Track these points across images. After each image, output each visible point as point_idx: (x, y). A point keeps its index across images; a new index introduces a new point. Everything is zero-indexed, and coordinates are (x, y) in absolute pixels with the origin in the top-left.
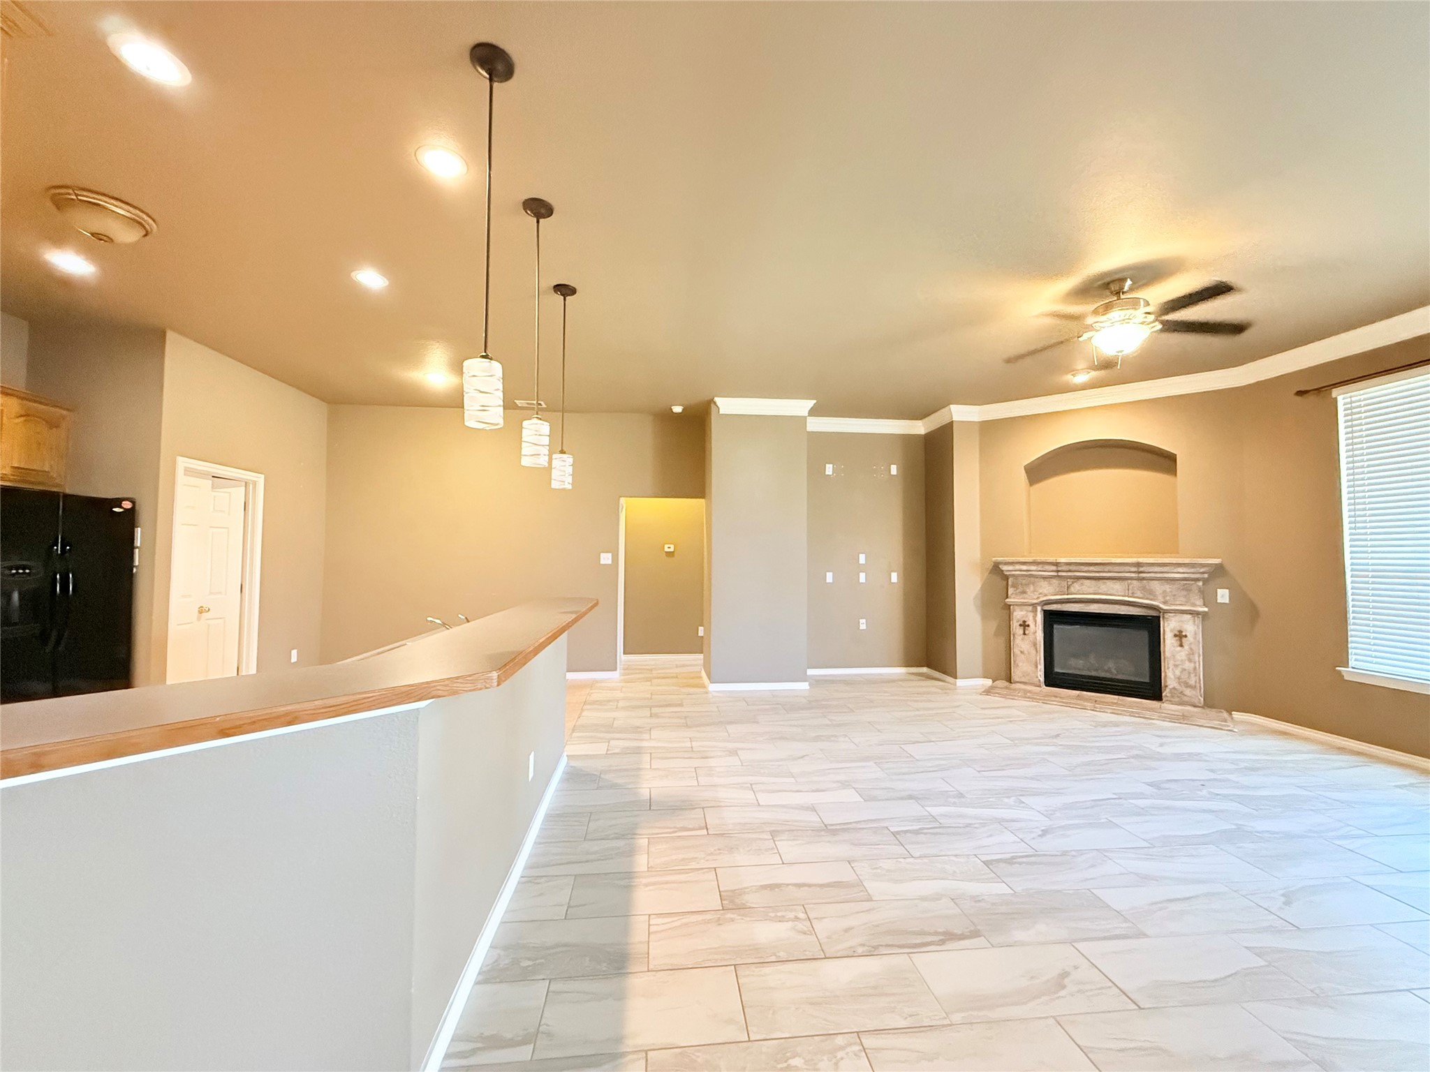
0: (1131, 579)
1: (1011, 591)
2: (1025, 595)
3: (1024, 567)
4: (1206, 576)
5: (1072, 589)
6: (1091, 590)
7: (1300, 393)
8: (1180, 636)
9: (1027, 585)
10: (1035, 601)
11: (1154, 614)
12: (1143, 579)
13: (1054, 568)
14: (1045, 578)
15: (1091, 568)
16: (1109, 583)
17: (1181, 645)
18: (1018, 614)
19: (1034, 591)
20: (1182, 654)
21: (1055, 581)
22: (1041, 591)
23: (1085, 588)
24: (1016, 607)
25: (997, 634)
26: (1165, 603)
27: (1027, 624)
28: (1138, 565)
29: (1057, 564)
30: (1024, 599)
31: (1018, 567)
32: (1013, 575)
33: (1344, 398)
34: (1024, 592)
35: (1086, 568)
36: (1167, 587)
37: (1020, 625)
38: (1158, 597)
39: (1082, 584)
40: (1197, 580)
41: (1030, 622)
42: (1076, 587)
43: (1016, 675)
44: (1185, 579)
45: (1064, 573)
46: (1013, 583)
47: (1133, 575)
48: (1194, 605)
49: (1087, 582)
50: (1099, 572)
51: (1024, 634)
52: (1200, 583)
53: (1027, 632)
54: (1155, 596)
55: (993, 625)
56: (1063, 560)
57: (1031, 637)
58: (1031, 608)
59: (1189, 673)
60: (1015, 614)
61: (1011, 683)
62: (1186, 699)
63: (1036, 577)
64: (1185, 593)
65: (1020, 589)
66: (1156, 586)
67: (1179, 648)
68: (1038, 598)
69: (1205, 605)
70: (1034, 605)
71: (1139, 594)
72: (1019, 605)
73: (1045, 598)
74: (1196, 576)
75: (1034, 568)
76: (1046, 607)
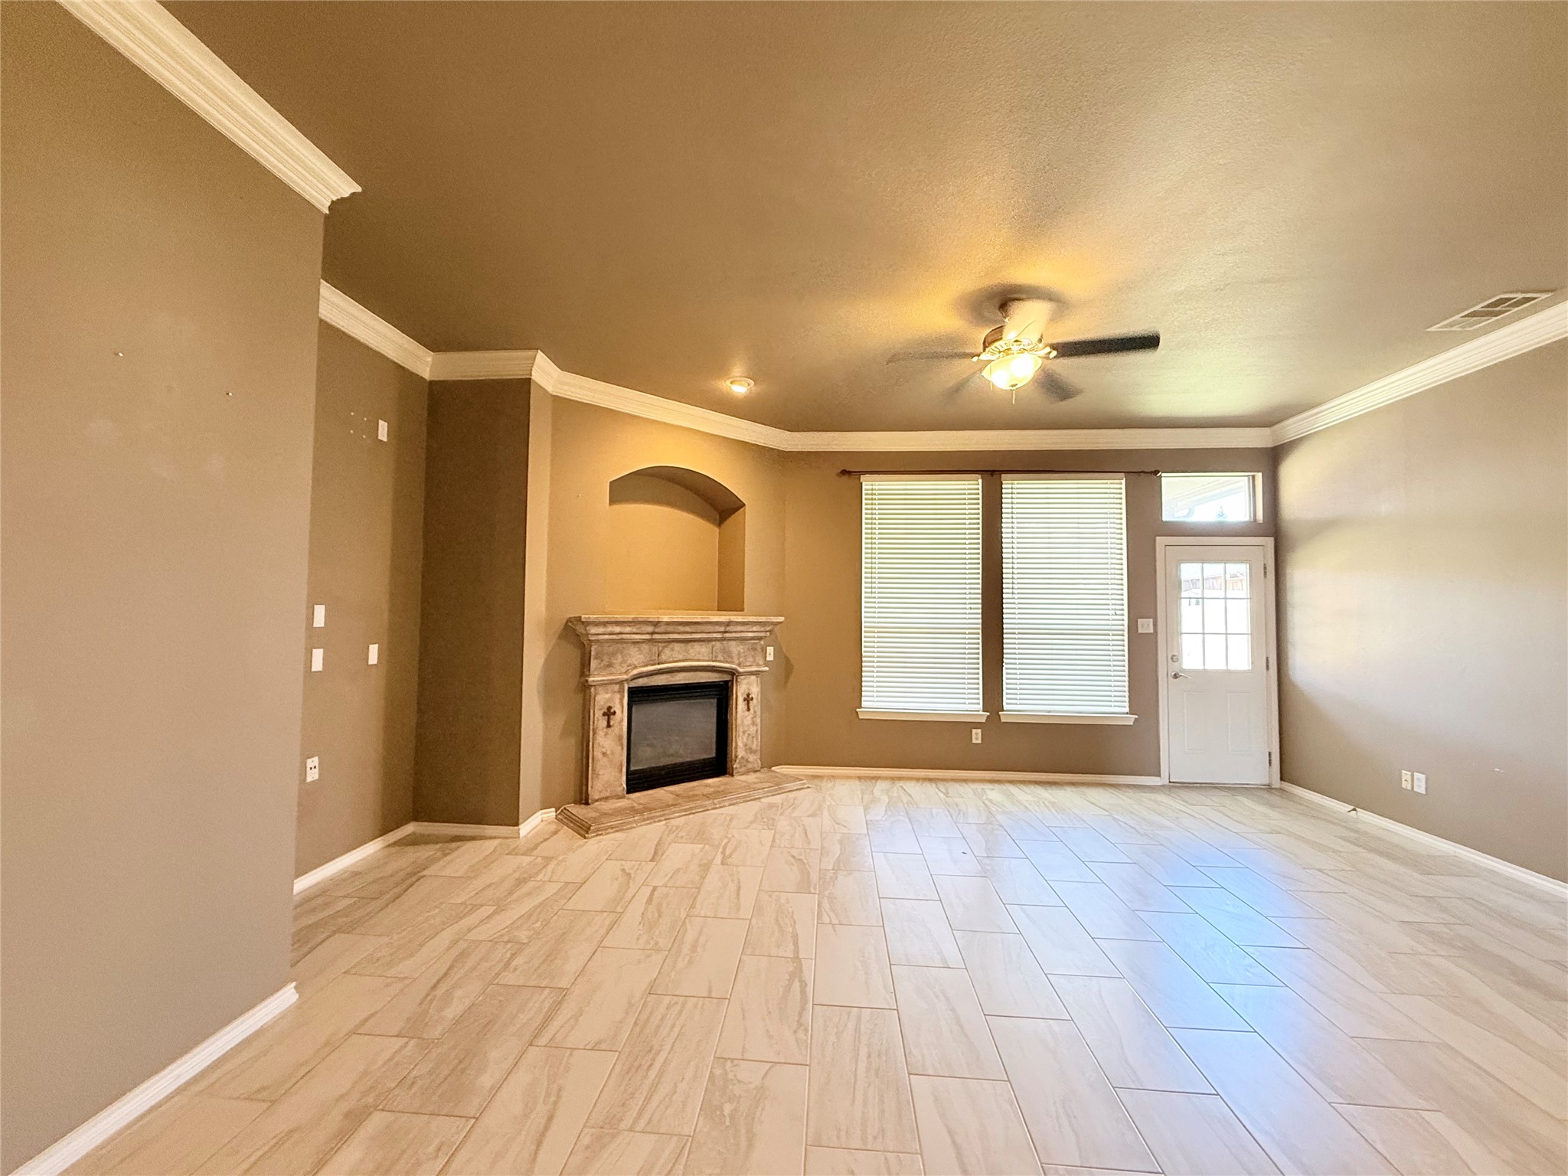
0: (716, 640)
1: (594, 663)
2: (612, 670)
3: (617, 629)
4: (768, 634)
5: (663, 657)
6: (681, 657)
7: (842, 473)
8: (748, 699)
9: (614, 654)
10: (625, 677)
11: (727, 678)
12: (725, 640)
13: (650, 629)
14: (635, 643)
15: (688, 629)
16: (697, 646)
17: (749, 710)
18: (602, 699)
19: (624, 661)
20: (749, 716)
21: (645, 647)
22: (629, 662)
23: (676, 655)
24: (600, 689)
25: (565, 734)
26: (739, 665)
27: (612, 711)
28: (729, 623)
29: (656, 624)
30: (611, 674)
31: (610, 629)
32: (597, 641)
34: (610, 665)
35: (681, 629)
36: (740, 648)
37: (604, 714)
38: (737, 657)
39: (673, 649)
40: (759, 638)
41: (617, 708)
42: (667, 654)
43: (594, 793)
44: (753, 638)
45: (658, 635)
46: (597, 653)
47: (719, 636)
48: (759, 665)
49: (677, 646)
51: (609, 726)
52: (760, 642)
53: (612, 723)
54: (732, 658)
55: (560, 720)
56: (666, 618)
57: (615, 730)
58: (616, 687)
59: (753, 737)
60: (598, 698)
61: (587, 803)
62: (750, 766)
63: (622, 641)
64: (752, 653)
65: (605, 663)
66: (735, 648)
67: (747, 713)
68: (626, 672)
69: (764, 665)
70: (621, 683)
71: (720, 658)
72: (605, 684)
73: (635, 672)
74: (762, 634)
75: (628, 629)
76: (633, 684)
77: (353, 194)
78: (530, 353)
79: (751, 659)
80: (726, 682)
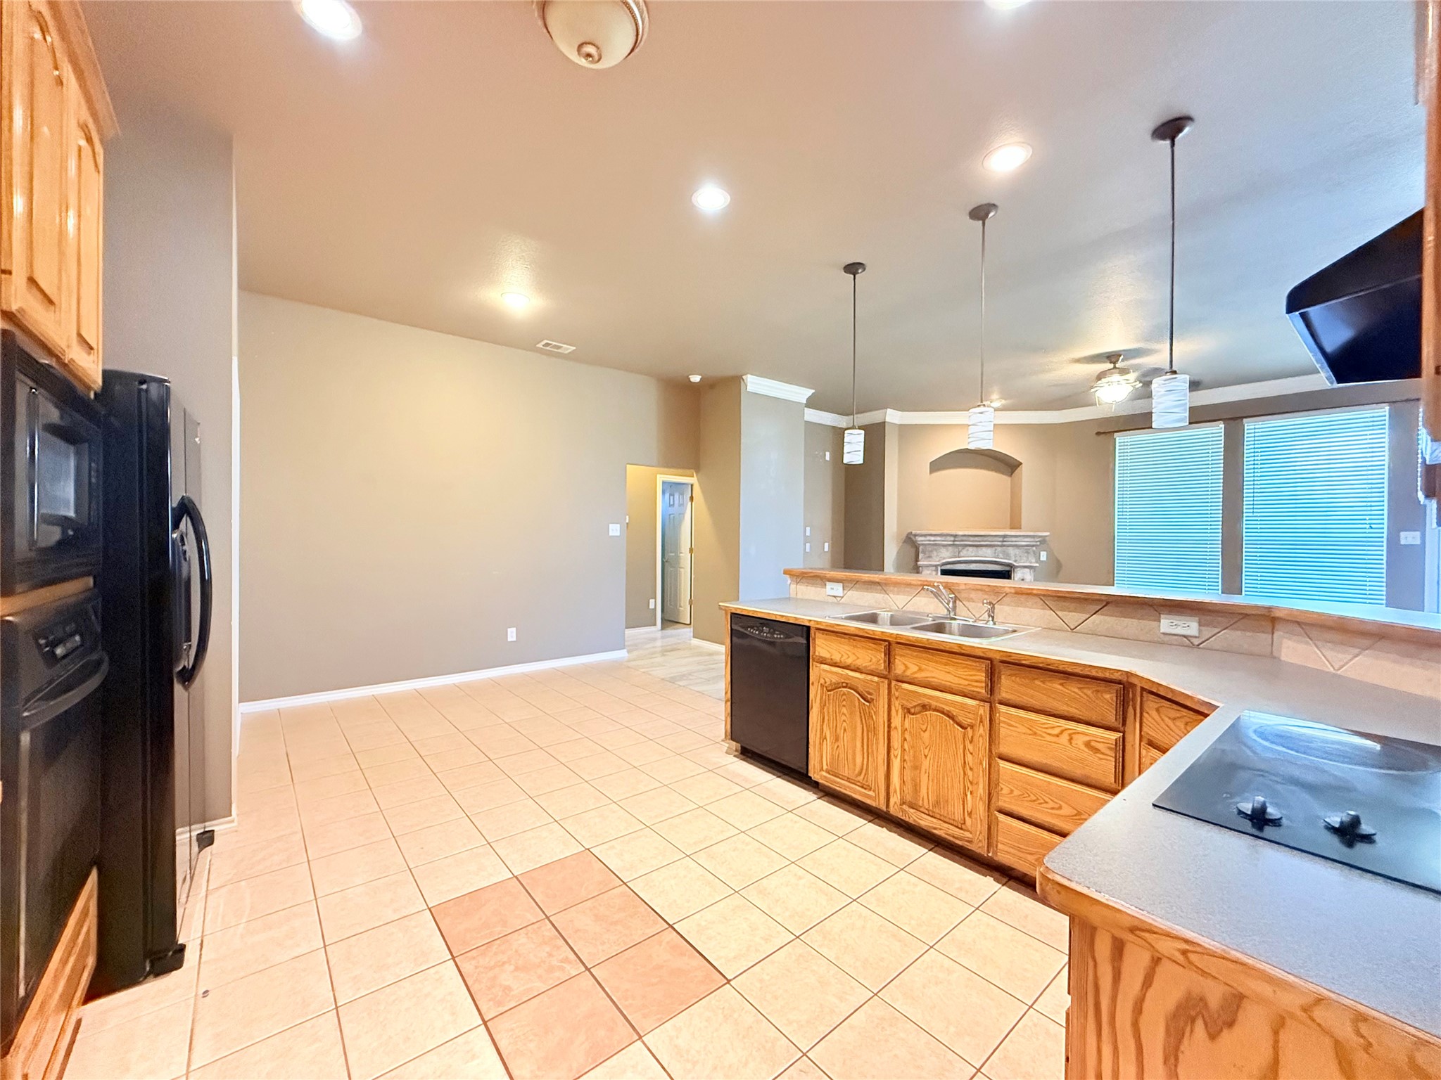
0: (998, 546)
1: (921, 556)
2: (930, 559)
3: (933, 538)
4: (1038, 543)
5: (962, 554)
6: (973, 554)
7: (1098, 434)
9: (932, 551)
10: (938, 563)
11: (1007, 569)
12: (1004, 546)
13: (952, 539)
14: (945, 546)
15: (976, 539)
16: (984, 549)
19: (937, 555)
21: (950, 548)
22: (941, 556)
23: (969, 553)
24: (924, 568)
26: (1015, 561)
28: (1005, 536)
29: (955, 536)
30: (930, 561)
31: (928, 538)
32: (923, 544)
33: (1120, 439)
34: (930, 557)
35: (972, 539)
36: (1017, 551)
38: (1014, 556)
39: (968, 550)
40: (1033, 546)
42: (964, 552)
44: (1027, 546)
45: (958, 542)
46: (923, 549)
47: (999, 543)
48: (1031, 562)
49: (971, 549)
50: (978, 542)
52: (1034, 548)
54: (1010, 557)
56: (961, 533)
58: (934, 568)
63: (936, 545)
64: (1026, 554)
65: (927, 555)
66: (1011, 551)
68: (939, 561)
69: (1037, 562)
70: (937, 565)
71: (1001, 555)
72: (927, 566)
73: (944, 561)
74: (1034, 543)
75: (939, 538)
76: (944, 568)
77: (813, 393)
78: (884, 411)
79: (1025, 558)
80: (1008, 571)
